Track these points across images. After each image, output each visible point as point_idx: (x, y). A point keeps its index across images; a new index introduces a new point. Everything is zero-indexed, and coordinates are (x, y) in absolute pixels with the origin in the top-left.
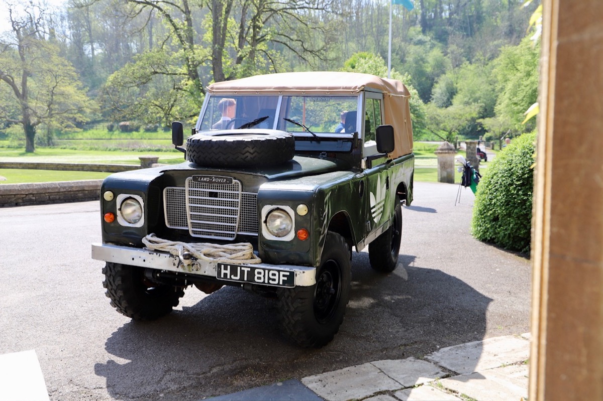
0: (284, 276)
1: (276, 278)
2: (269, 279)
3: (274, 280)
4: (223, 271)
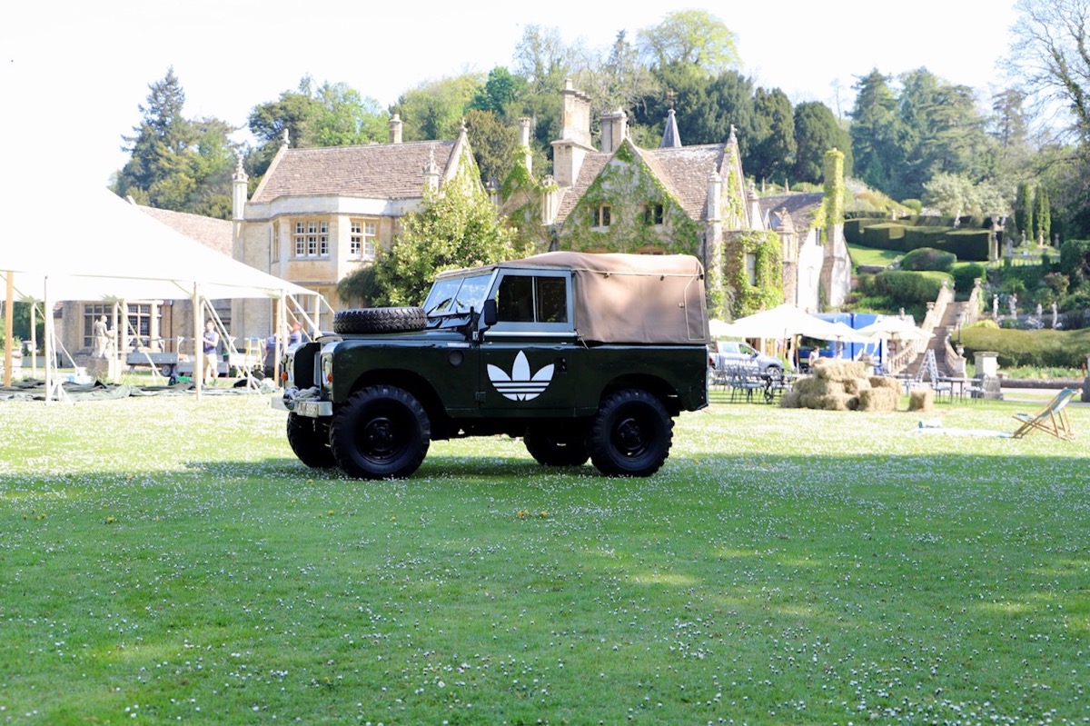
0: (314, 408)
2: (310, 411)
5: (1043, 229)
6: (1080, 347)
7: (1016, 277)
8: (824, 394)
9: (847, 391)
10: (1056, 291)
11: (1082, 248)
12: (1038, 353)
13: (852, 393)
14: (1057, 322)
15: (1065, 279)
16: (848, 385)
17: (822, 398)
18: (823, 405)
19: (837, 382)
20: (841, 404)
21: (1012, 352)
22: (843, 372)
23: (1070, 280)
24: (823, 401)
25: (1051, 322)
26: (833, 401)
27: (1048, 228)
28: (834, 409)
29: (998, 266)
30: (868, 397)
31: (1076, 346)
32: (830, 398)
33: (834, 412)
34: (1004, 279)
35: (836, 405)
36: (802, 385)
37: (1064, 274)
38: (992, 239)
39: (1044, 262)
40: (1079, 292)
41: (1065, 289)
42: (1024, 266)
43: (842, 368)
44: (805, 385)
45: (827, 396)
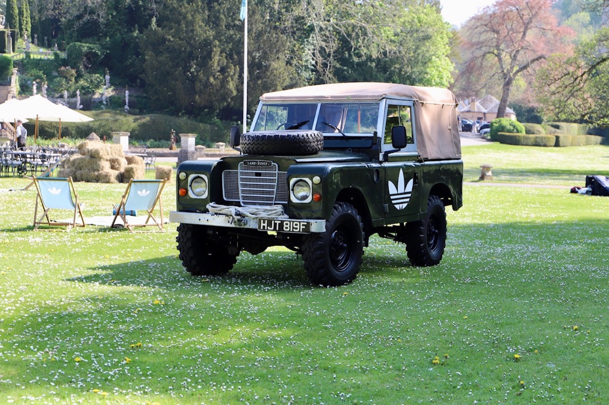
0: (303, 225)
1: (298, 227)
2: (293, 228)
3: (297, 229)
4: (262, 224)
5: (26, 30)
6: (101, 124)
7: (36, 68)
8: (98, 170)
9: (113, 167)
10: (68, 80)
11: (83, 49)
12: (73, 127)
13: (116, 169)
14: (80, 105)
15: (73, 72)
16: (114, 164)
17: (96, 173)
18: (97, 180)
19: (107, 160)
20: (113, 179)
21: (54, 127)
22: (110, 153)
23: (76, 72)
24: (97, 176)
25: (76, 105)
26: (106, 176)
27: (29, 30)
28: (108, 182)
29: (21, 58)
30: (133, 172)
31: (98, 123)
32: (104, 174)
33: (108, 184)
34: (27, 69)
35: (109, 179)
36: (76, 163)
37: (73, 68)
38: (8, 36)
39: (26, 57)
40: (82, 82)
41: (73, 79)
42: (41, 59)
43: (109, 150)
44: (79, 163)
45: (100, 172)
